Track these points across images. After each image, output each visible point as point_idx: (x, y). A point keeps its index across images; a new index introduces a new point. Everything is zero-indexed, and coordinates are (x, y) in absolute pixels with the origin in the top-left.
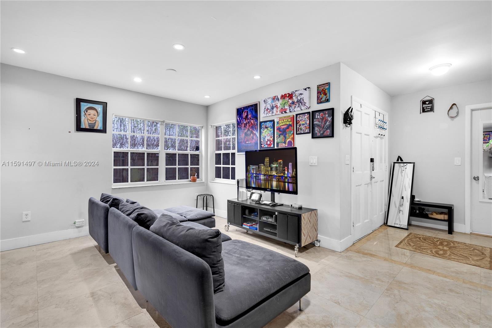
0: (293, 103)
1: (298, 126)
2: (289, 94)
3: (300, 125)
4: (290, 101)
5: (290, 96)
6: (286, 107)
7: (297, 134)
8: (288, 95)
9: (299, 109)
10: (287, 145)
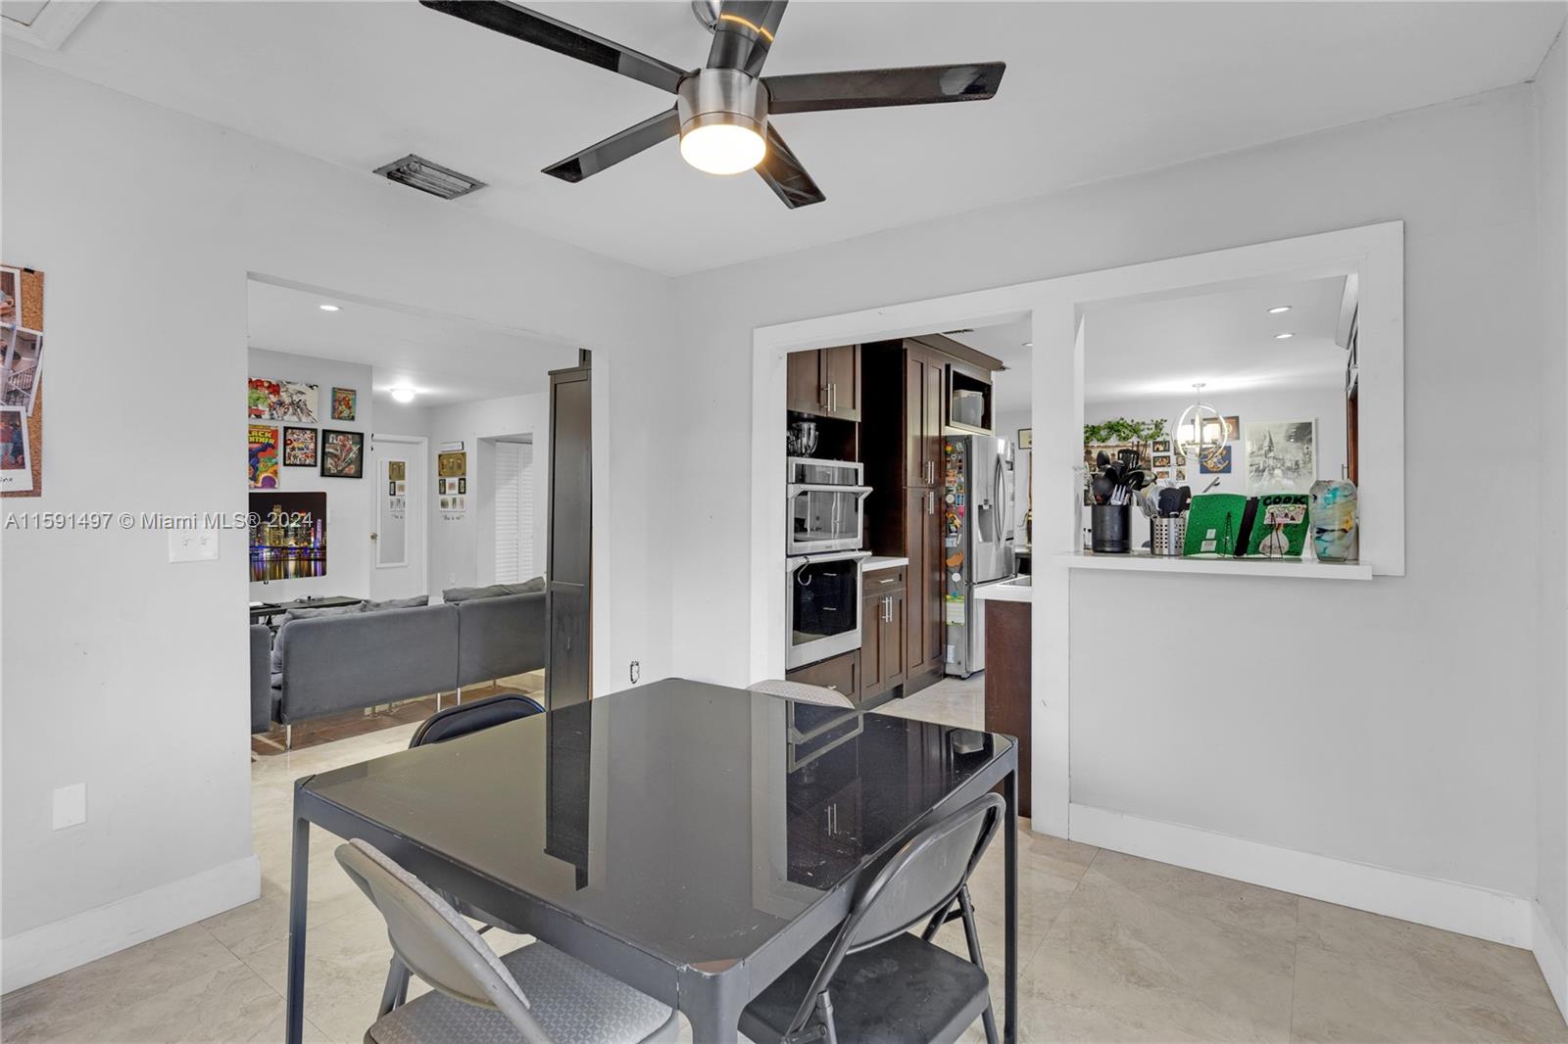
0: (281, 404)
1: (288, 451)
2: (270, 383)
3: (293, 449)
4: (273, 398)
5: (274, 389)
6: (260, 407)
7: (285, 465)
8: (266, 385)
9: (295, 418)
10: (260, 485)
